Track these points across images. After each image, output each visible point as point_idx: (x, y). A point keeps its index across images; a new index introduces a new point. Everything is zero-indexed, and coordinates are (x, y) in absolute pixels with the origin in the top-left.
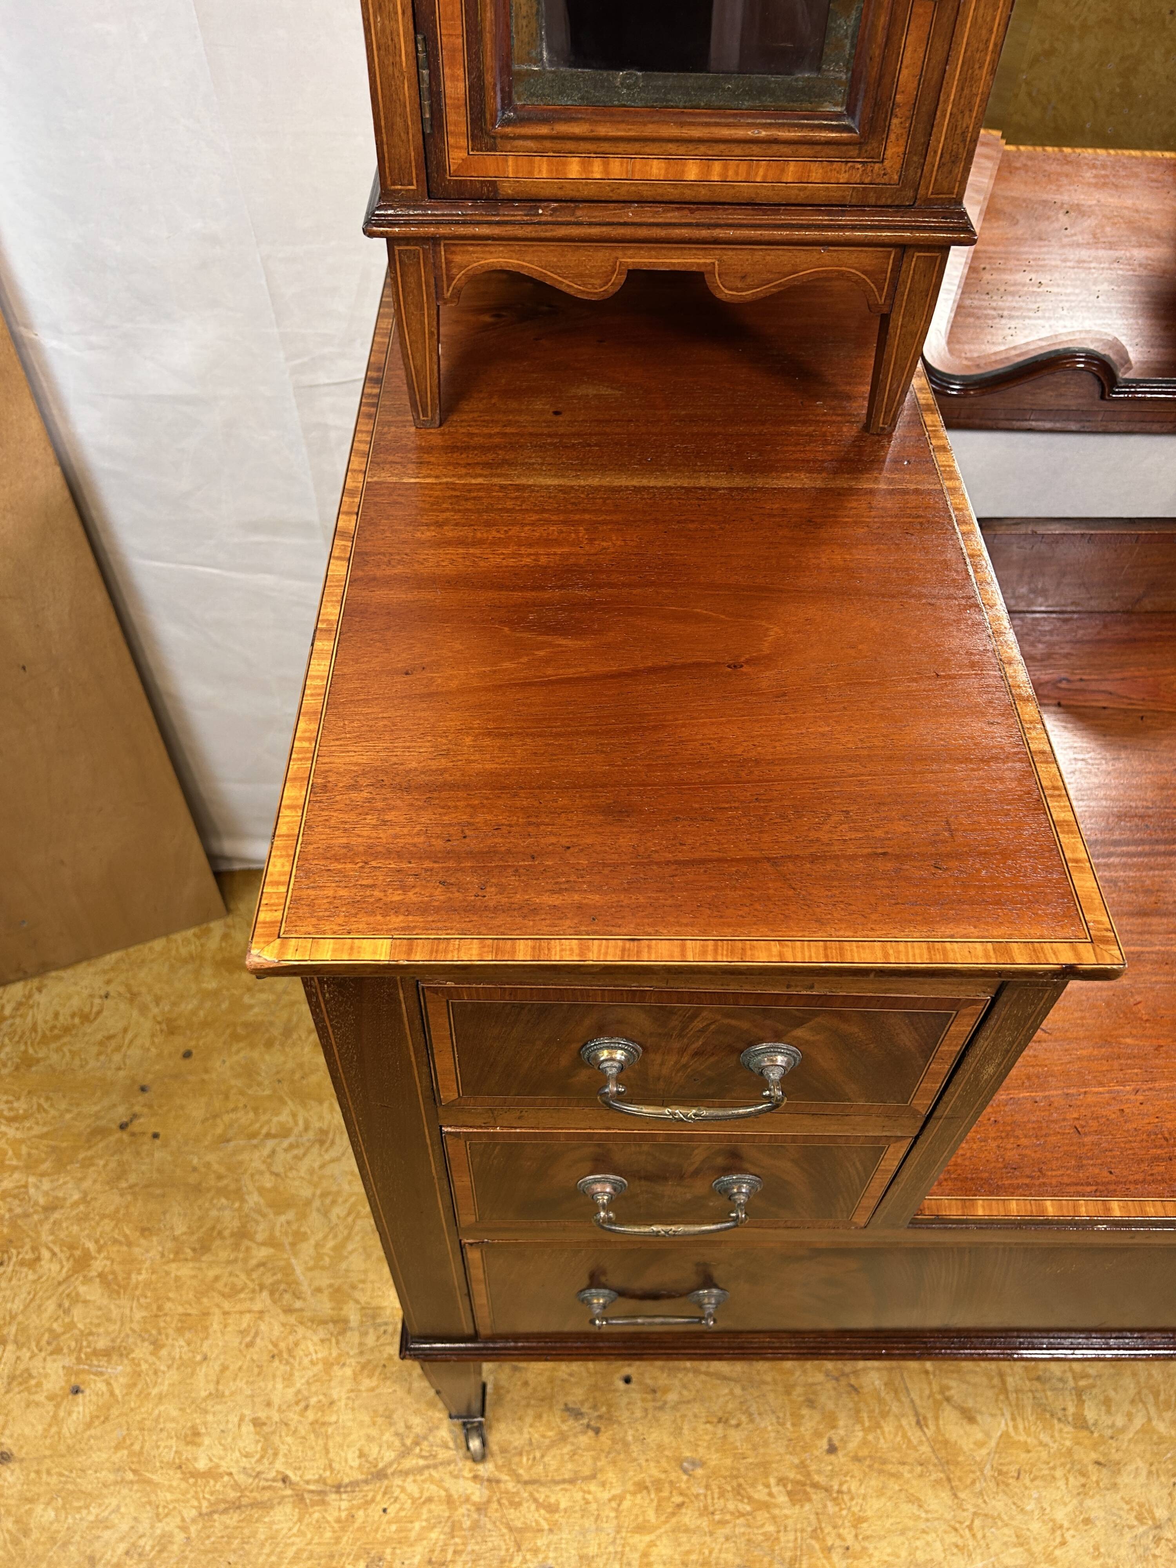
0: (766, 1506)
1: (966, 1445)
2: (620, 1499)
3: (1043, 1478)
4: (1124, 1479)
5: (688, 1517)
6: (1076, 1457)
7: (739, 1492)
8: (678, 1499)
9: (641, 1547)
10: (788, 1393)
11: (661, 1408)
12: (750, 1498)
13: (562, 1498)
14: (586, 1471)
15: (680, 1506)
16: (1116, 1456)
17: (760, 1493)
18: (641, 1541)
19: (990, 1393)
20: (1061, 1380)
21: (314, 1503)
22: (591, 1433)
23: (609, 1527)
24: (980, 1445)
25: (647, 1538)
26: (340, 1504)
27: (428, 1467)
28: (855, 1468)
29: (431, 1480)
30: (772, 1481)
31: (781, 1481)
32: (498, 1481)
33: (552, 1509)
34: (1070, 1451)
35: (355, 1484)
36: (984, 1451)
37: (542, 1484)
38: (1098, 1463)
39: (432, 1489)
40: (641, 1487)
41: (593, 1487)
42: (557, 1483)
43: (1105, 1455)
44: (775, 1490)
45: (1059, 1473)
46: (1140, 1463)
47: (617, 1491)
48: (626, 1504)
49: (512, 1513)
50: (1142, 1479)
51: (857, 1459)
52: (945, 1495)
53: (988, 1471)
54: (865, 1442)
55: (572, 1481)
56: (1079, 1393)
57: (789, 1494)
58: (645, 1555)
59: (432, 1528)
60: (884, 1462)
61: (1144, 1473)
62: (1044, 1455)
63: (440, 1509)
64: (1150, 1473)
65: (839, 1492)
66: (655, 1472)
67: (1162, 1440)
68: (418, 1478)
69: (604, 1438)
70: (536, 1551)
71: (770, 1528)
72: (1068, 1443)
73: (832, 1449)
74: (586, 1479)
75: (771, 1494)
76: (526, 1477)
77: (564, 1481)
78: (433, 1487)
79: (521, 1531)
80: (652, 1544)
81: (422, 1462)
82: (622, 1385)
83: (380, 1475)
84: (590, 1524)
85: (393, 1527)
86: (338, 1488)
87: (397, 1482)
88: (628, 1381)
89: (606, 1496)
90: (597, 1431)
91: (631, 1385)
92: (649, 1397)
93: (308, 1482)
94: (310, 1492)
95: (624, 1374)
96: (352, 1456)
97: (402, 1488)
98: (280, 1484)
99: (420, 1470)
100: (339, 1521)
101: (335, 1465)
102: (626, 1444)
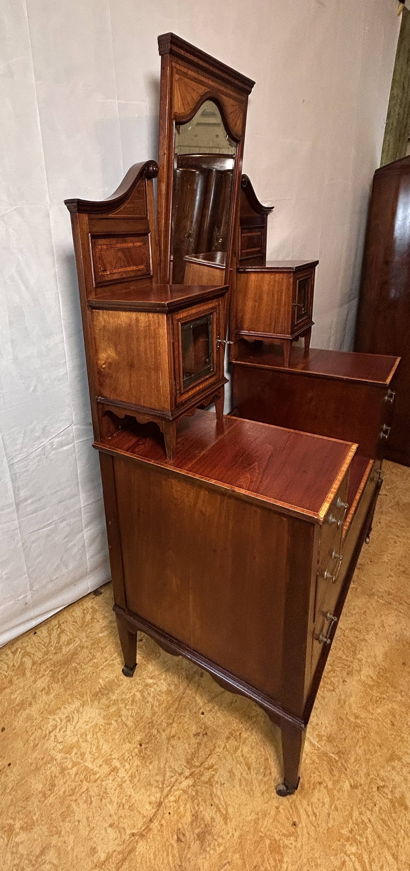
2: (225, 746)
5: (244, 736)
8: (238, 733)
9: (240, 754)
13: (211, 761)
14: (212, 747)
18: (239, 753)
21: (147, 833)
22: (205, 736)
23: (229, 757)
25: (240, 751)
26: (155, 825)
27: (172, 788)
32: (193, 773)
33: (211, 767)
35: (155, 814)
37: (204, 762)
39: (177, 793)
40: (228, 738)
41: (217, 750)
42: (207, 758)
47: (223, 746)
48: (228, 747)
49: (203, 779)
55: (211, 754)
58: (243, 756)
59: (186, 804)
63: (184, 797)
66: (228, 731)
68: (171, 794)
69: (209, 734)
74: (214, 750)
76: (199, 764)
77: (209, 756)
78: (177, 792)
80: (242, 751)
81: (169, 788)
82: (202, 716)
83: (160, 804)
84: (224, 761)
85: (176, 815)
86: (151, 821)
87: (167, 801)
88: (203, 714)
89: (222, 749)
90: (206, 734)
91: (205, 714)
92: (211, 713)
93: (141, 828)
94: (144, 830)
95: (201, 713)
96: (148, 807)
97: (169, 802)
98: (133, 838)
99: (170, 791)
100: (159, 831)
101: (145, 814)
102: (215, 731)
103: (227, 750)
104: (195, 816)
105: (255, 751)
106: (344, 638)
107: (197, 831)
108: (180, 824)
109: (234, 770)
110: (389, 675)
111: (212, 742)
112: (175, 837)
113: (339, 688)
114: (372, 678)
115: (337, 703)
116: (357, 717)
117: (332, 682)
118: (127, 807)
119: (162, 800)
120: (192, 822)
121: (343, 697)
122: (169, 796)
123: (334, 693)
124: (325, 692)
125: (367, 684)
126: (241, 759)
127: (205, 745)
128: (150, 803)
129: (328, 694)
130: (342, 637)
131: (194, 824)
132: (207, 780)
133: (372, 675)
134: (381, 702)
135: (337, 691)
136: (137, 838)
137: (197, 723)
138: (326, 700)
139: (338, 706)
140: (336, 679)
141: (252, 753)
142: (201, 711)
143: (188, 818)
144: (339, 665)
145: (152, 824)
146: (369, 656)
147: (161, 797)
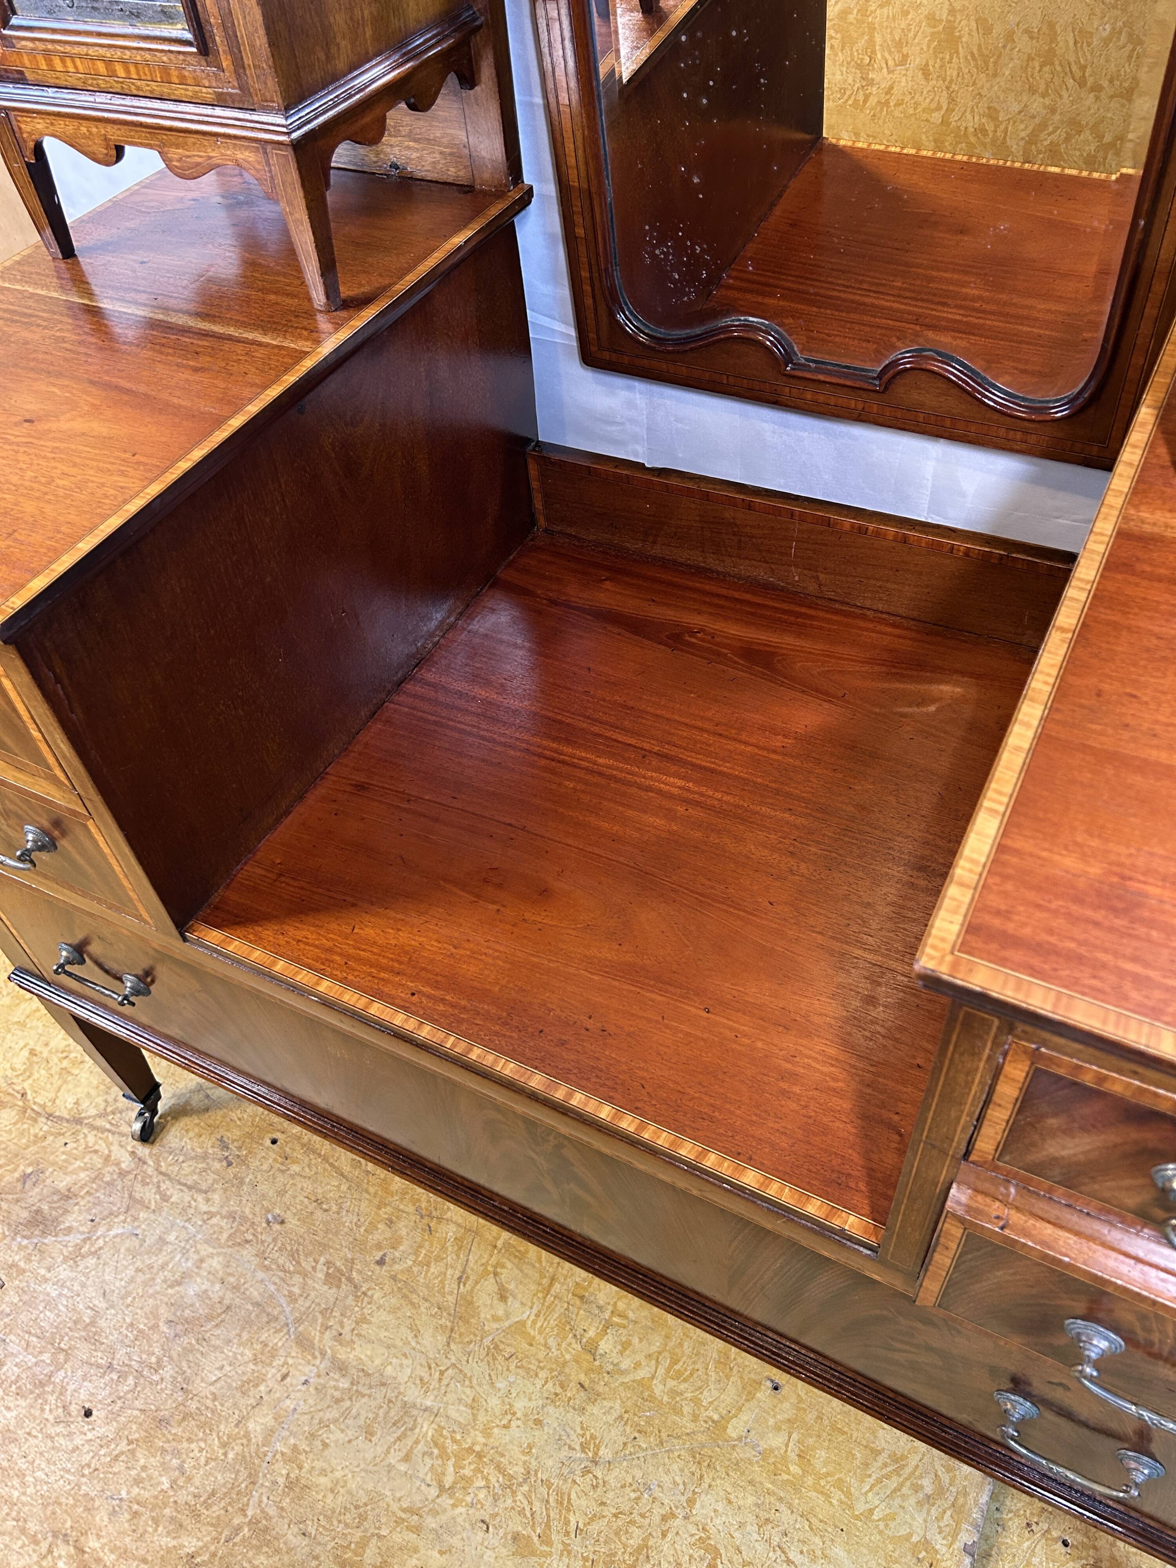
0: (305, 1275)
1: (485, 1314)
2: (213, 1215)
3: (528, 1371)
4: (595, 1409)
5: (247, 1253)
6: (567, 1370)
7: (294, 1256)
8: (249, 1237)
9: (203, 1253)
11: (283, 1171)
12: (298, 1263)
14: (204, 1187)
15: (247, 1242)
16: (600, 1388)
17: (305, 1264)
19: (533, 1287)
20: (600, 1308)
21: (30, 1118)
22: (225, 1163)
23: (192, 1229)
24: (496, 1319)
25: (210, 1250)
26: (44, 1126)
27: (109, 1131)
28: (388, 1285)
29: (106, 1140)
30: (322, 1260)
31: (328, 1264)
32: (145, 1163)
33: (165, 1198)
34: (565, 1364)
35: (60, 1118)
36: (495, 1325)
37: (170, 1179)
38: (581, 1385)
39: (102, 1147)
40: (231, 1216)
41: (200, 1198)
42: (178, 1183)
43: (592, 1381)
44: (319, 1267)
45: (542, 1374)
46: (617, 1405)
47: (213, 1209)
48: (214, 1221)
49: (138, 1187)
50: (610, 1419)
51: (394, 1278)
52: (442, 1339)
53: (487, 1341)
54: (409, 1270)
55: (190, 1188)
56: (608, 1325)
57: (328, 1275)
58: (201, 1260)
59: (84, 1169)
60: (413, 1291)
61: (615, 1415)
62: (541, 1355)
63: (98, 1161)
64: (621, 1417)
65: (364, 1293)
66: (247, 1211)
67: (652, 1398)
68: (100, 1135)
69: (229, 1172)
70: (136, 1219)
71: (296, 1290)
72: (568, 1357)
73: (381, 1262)
74: (200, 1191)
75: (314, 1268)
76: (163, 1169)
77: (185, 1185)
78: (104, 1145)
80: (211, 1256)
81: (108, 1126)
82: (268, 1142)
83: (78, 1121)
84: (180, 1220)
85: (64, 1157)
86: (50, 1116)
87: (86, 1131)
88: (274, 1142)
89: (205, 1208)
90: (230, 1164)
91: (274, 1146)
92: (280, 1160)
93: (35, 1103)
94: (33, 1110)
95: (274, 1136)
96: (70, 1101)
97: (86, 1136)
98: (19, 1096)
99: (103, 1130)
100: (36, 1136)
101: (57, 1101)
102: (242, 1183)
103: (204, 1222)
104: (68, 1196)
105: (216, 1287)
106: (657, 1519)
107: (45, 1207)
108: (51, 1170)
109: (169, 1249)
111: (216, 1182)
112: (29, 1170)
113: (454, 1506)
115: (404, 1504)
117: (469, 1481)
118: (65, 1063)
119: (86, 1121)
120: (56, 1192)
121: (431, 1522)
122: (95, 1132)
123: (433, 1492)
124: (428, 1462)
126: (194, 1257)
127: (204, 1171)
128: (77, 1103)
129: (423, 1471)
130: (658, 1511)
131: (56, 1198)
135: (446, 1501)
136: (21, 1103)
137: (250, 1137)
138: (403, 1467)
139: (395, 1507)
140: (482, 1495)
141: (210, 1280)
142: (279, 1136)
143: (63, 1182)
144: (537, 1506)
145: (44, 1120)
147: (89, 1117)
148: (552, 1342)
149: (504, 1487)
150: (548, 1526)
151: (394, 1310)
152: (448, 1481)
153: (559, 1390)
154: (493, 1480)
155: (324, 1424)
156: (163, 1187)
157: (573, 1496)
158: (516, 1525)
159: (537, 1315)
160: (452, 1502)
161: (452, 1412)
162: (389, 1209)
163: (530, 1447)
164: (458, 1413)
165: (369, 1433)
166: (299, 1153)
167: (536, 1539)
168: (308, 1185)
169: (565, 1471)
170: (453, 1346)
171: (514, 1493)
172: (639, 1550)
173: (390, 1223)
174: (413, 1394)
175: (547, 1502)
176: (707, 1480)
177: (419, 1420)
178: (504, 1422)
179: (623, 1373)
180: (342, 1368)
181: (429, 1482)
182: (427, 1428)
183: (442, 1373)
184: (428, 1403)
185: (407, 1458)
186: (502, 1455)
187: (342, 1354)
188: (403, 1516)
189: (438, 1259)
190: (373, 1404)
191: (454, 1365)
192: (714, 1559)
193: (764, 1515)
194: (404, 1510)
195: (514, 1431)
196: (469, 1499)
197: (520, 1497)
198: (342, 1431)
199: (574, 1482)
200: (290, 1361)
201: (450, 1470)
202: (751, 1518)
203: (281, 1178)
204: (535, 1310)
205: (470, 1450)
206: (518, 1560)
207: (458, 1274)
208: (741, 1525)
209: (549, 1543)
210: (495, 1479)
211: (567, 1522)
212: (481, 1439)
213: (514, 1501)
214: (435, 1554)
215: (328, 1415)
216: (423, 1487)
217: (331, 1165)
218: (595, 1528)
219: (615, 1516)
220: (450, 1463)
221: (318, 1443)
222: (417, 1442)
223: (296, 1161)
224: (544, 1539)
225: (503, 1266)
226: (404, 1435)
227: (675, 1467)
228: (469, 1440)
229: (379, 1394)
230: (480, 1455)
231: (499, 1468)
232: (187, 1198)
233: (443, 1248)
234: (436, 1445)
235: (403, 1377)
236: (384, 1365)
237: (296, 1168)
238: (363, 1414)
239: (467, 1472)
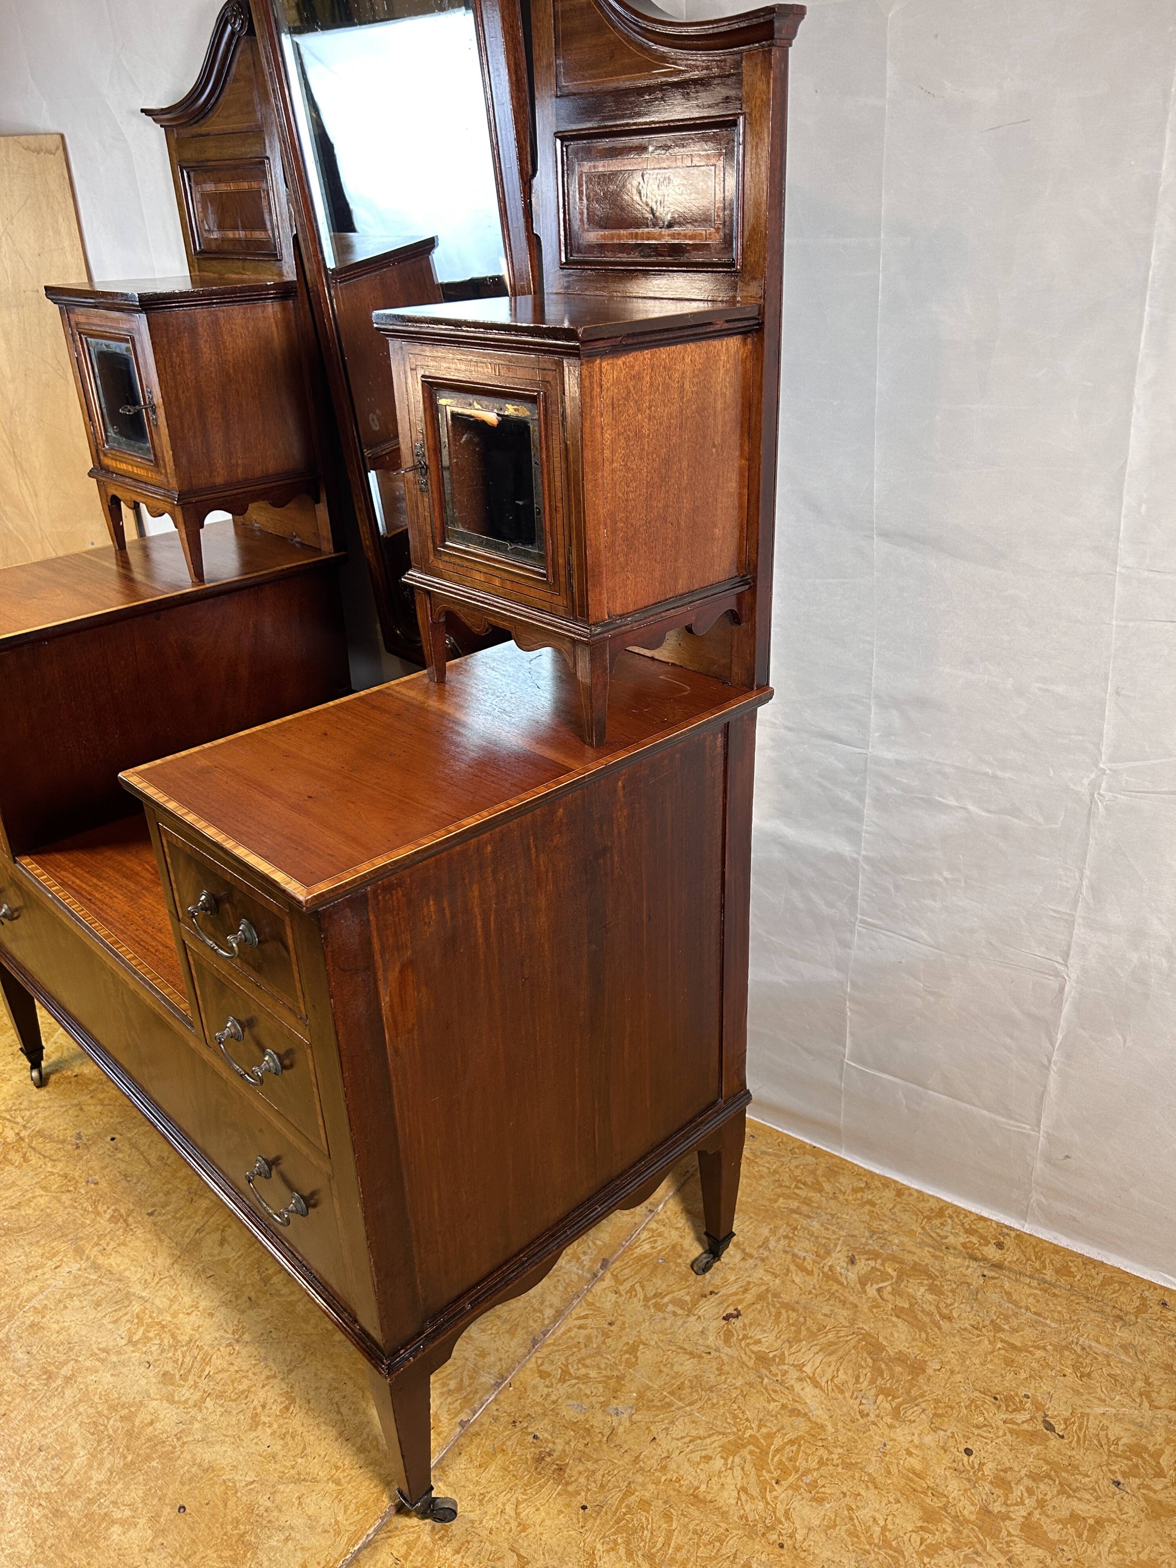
0: (98, 1214)
5: (65, 1198)
7: (95, 1203)
8: (71, 1188)
10: (164, 1184)
11: (110, 1156)
12: (96, 1207)
13: (34, 1159)
14: (55, 1158)
15: (69, 1191)
16: (262, 1302)
17: (100, 1209)
22: (74, 1147)
23: (36, 1180)
25: (42, 1193)
27: (8, 1120)
30: (113, 1207)
31: (115, 1210)
32: (23, 1140)
38: (250, 1298)
40: (65, 1176)
41: (49, 1164)
42: (40, 1153)
44: (109, 1211)
45: (228, 1289)
47: (55, 1171)
48: (53, 1177)
50: (259, 1319)
51: (155, 1224)
52: (169, 1261)
53: (199, 1266)
55: (45, 1157)
57: (112, 1216)
58: (34, 1197)
60: (164, 1232)
61: (264, 1317)
62: (231, 1279)
64: (267, 1319)
65: (131, 1230)
66: (77, 1174)
69: (75, 1151)
71: (88, 1222)
72: (249, 1283)
73: (150, 1214)
75: (105, 1212)
76: (33, 1145)
79: (7, 1160)
80: (41, 1196)
81: (9, 1117)
82: (109, 1138)
84: (31, 1174)
88: (113, 1139)
89: (50, 1170)
90: (78, 1147)
91: (112, 1142)
92: (112, 1150)
95: (114, 1135)
102: (81, 1158)
103: (46, 1177)
105: (37, 1213)
109: (16, 1188)
110: (154, 1464)
111: (64, 1156)
113: (133, 1351)
114: (152, 1423)
115: (101, 1346)
116: (68, 1379)
117: (149, 1339)
121: (114, 1358)
123: (123, 1342)
124: (129, 1325)
125: (138, 1410)
126: (30, 1195)
127: (60, 1149)
129: (123, 1330)
132: (9, 1157)
133: (158, 1425)
134: (93, 1434)
135: (129, 1348)
137: (99, 1134)
138: (110, 1326)
139: (94, 1347)
140: (154, 1348)
141: (34, 1209)
142: (117, 1136)
144: (188, 1359)
146: (207, 1428)
148: (242, 1273)
149: (170, 1346)
150: (190, 1371)
151: (145, 1241)
152: (136, 1338)
153: (233, 1299)
154: (166, 1341)
155: (71, 1296)
156: (28, 1154)
157: (215, 1357)
158: (169, 1367)
159: (239, 1257)
160: (132, 1349)
161: (157, 1302)
162: (170, 1186)
163: (199, 1327)
164: (161, 1302)
165: (98, 1304)
166: (126, 1148)
167: (178, 1376)
168: (123, 1166)
169: (216, 1342)
170: (175, 1266)
171: (176, 1350)
172: (243, 1392)
173: (167, 1193)
174: (137, 1289)
175: (196, 1358)
176: (307, 1361)
177: (134, 1303)
178: (189, 1311)
179: (280, 1296)
180: (96, 1267)
181: (123, 1335)
182: (136, 1307)
183: (161, 1279)
184: (144, 1294)
185: (115, 1322)
186: (179, 1329)
187: (100, 1260)
188: (98, 1352)
189: (189, 1217)
190: (108, 1290)
191: (171, 1276)
192: (290, 1404)
193: (335, 1385)
194: (99, 1349)
195: (193, 1317)
196: (144, 1349)
197: (179, 1352)
198: (80, 1301)
199: (219, 1350)
200: (65, 1259)
201: (140, 1332)
202: (326, 1385)
203: (107, 1160)
204: (239, 1254)
205: (159, 1323)
206: (161, 1385)
207: (198, 1227)
208: (317, 1388)
209: (186, 1380)
210: (167, 1340)
211: (203, 1370)
212: (169, 1319)
213: (174, 1355)
214: (108, 1375)
215: (75, 1292)
216: (118, 1339)
217: (144, 1157)
218: (220, 1376)
219: (237, 1372)
220: (142, 1329)
221: (62, 1305)
222: (126, 1314)
223: (121, 1152)
224: (184, 1378)
225: (230, 1227)
226: (120, 1309)
227: (289, 1351)
228: (160, 1318)
229: (114, 1285)
230: (163, 1327)
231: (174, 1336)
232: (41, 1163)
233: (195, 1212)
234: (138, 1317)
235: (134, 1278)
236: (125, 1270)
237: (120, 1155)
238: (99, 1294)
239: (151, 1335)
